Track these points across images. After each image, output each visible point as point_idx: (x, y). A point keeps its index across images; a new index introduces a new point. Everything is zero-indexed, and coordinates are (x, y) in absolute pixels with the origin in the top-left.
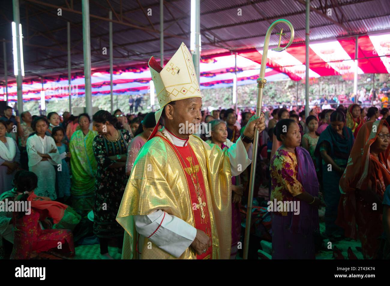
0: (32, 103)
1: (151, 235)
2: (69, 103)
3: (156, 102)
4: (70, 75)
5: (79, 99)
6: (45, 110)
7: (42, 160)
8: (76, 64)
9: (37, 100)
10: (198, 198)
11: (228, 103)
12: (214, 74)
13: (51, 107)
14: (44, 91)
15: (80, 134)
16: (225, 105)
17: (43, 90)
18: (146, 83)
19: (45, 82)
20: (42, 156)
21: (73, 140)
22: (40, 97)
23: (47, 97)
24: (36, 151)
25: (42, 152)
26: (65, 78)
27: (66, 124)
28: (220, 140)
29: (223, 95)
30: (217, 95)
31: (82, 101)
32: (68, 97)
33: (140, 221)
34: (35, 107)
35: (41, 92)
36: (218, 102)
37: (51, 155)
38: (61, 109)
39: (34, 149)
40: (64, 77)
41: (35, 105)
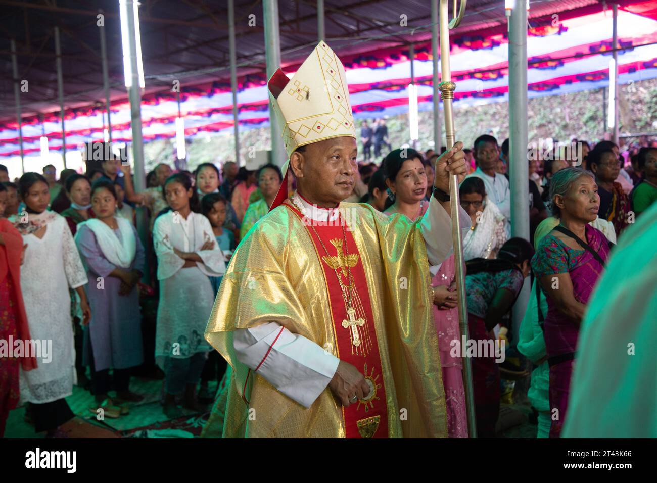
0: (159, 145)
1: (260, 365)
2: (233, 142)
3: (423, 133)
4: (234, 82)
5: (254, 133)
6: (185, 160)
7: (185, 266)
8: (246, 57)
9: (167, 137)
10: (348, 309)
11: (595, 127)
12: (560, 61)
13: (197, 153)
14: (182, 119)
15: (262, 209)
16: (587, 132)
17: (180, 116)
18: (398, 91)
19: (184, 99)
20: (185, 256)
21: (248, 222)
22: (175, 130)
23: (189, 131)
24: (172, 248)
25: (184, 249)
26: (223, 88)
27: (230, 187)
28: (580, 215)
29: (581, 109)
30: (568, 110)
31: (261, 136)
32: (232, 129)
33: (239, 339)
34: (164, 153)
35: (177, 119)
36: (570, 126)
37: (203, 254)
38: (217, 155)
39: (169, 244)
40: (223, 85)
41: (164, 149)
